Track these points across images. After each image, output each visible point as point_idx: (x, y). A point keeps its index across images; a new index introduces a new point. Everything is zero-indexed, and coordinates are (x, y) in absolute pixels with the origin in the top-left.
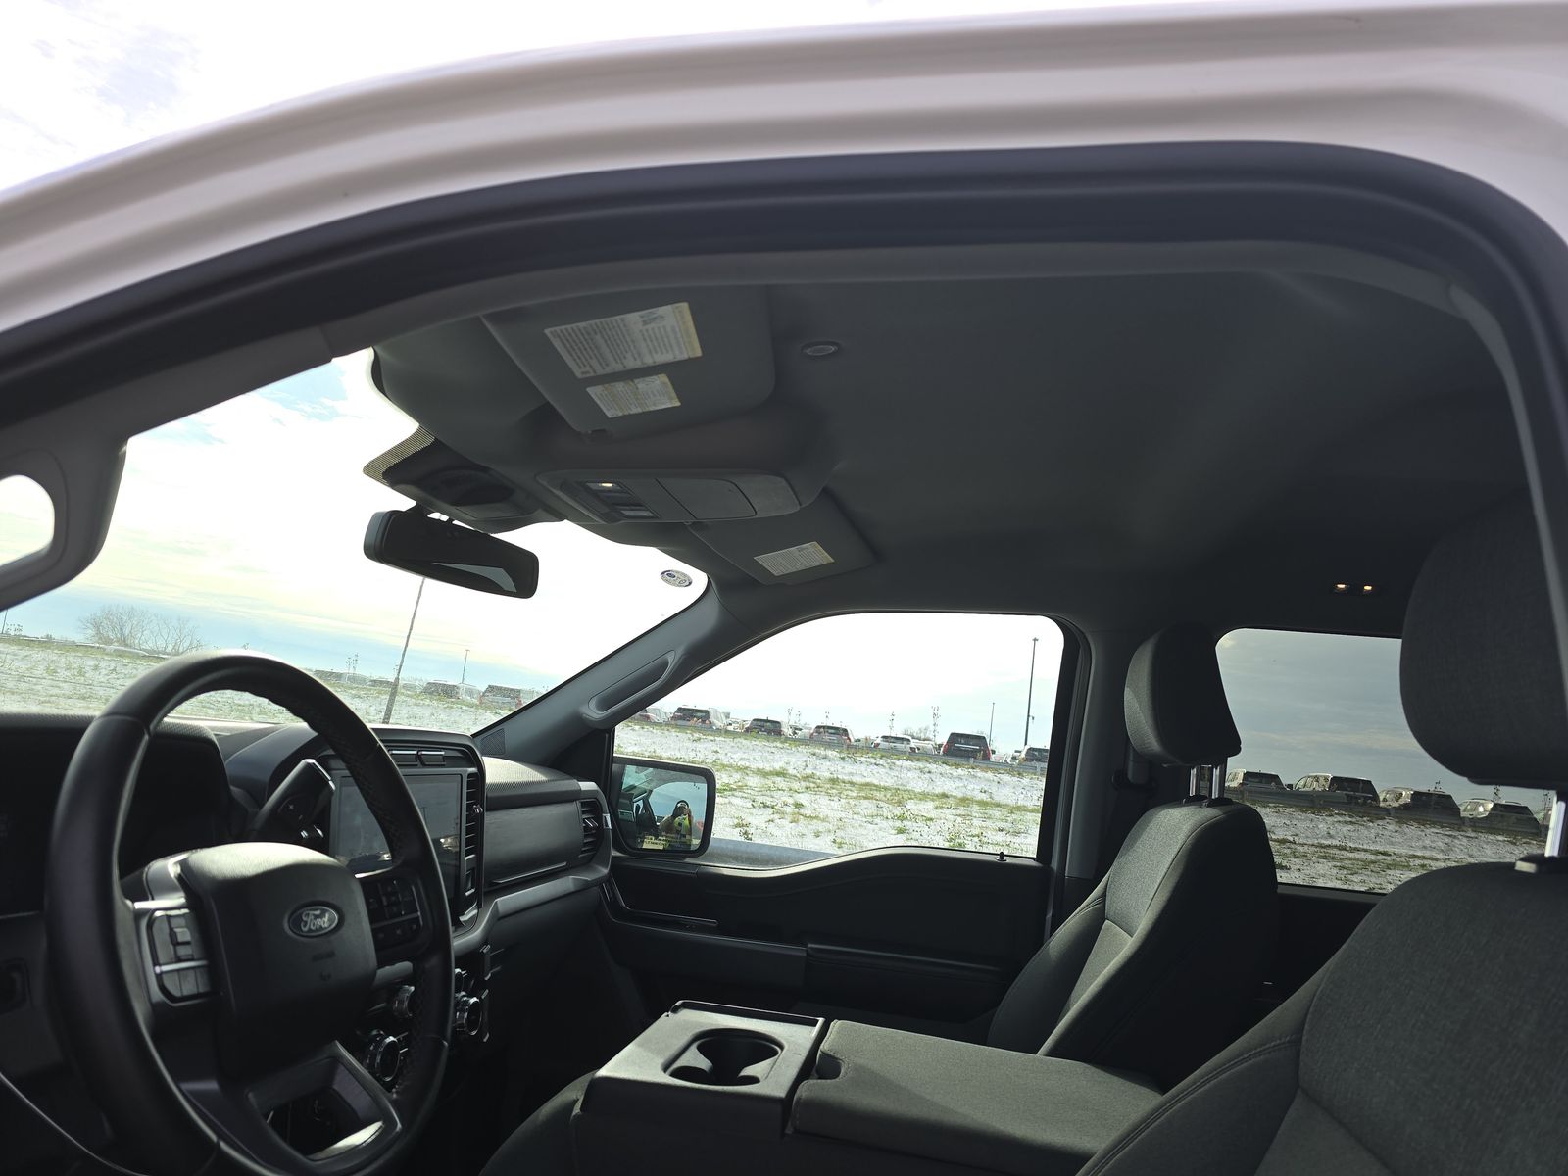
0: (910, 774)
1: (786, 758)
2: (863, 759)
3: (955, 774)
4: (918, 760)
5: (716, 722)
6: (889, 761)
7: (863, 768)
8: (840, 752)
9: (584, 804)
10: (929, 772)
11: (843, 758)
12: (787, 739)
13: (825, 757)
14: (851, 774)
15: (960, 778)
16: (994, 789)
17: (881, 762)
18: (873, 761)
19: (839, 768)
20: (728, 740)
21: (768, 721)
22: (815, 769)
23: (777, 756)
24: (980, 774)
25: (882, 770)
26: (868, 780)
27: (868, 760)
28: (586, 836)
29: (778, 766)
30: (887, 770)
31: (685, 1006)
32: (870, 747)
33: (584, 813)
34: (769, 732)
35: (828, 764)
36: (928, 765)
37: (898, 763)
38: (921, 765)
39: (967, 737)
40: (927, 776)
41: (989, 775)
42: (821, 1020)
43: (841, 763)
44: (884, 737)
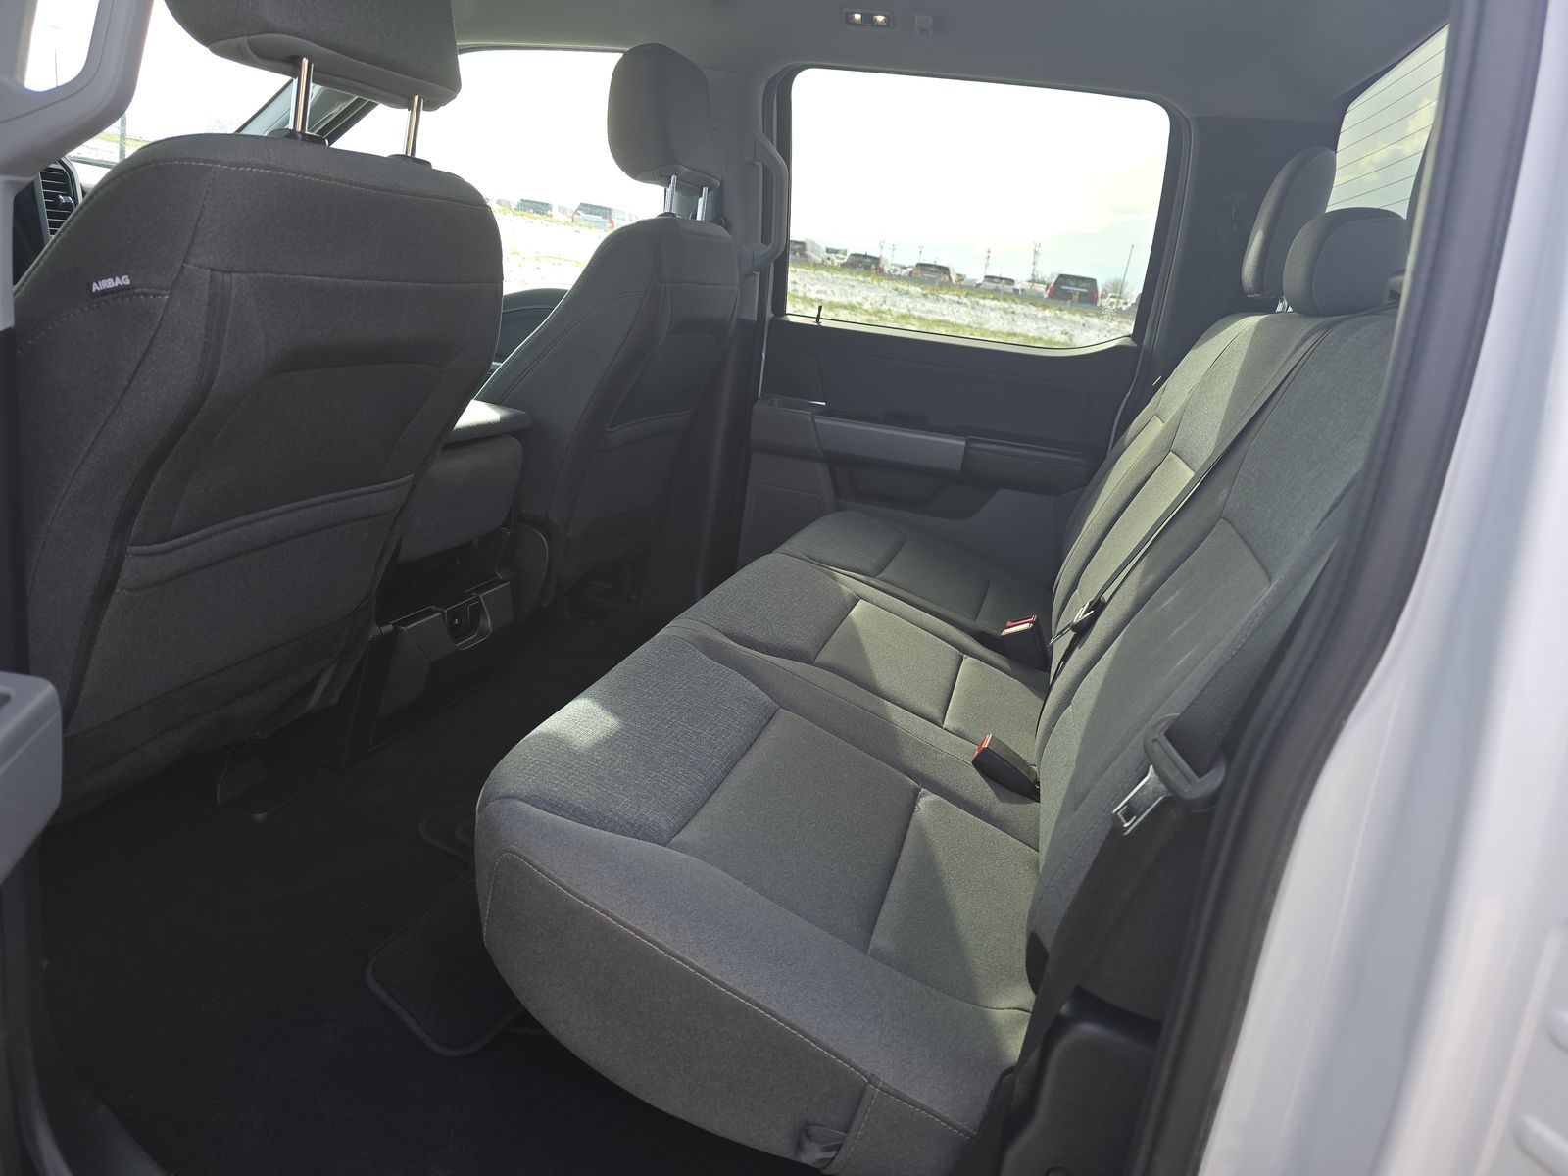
0: (992, 314)
1: (865, 293)
2: (946, 297)
3: (1040, 315)
4: (1005, 300)
5: (813, 255)
6: (973, 299)
7: (944, 305)
8: (923, 289)
10: (1013, 312)
11: (925, 295)
13: (907, 293)
14: (930, 311)
15: (1044, 319)
16: (1076, 332)
17: (965, 300)
18: (956, 299)
19: (919, 305)
20: (808, 271)
21: (866, 256)
22: (894, 305)
23: (856, 291)
24: (1067, 315)
25: (963, 309)
26: (946, 318)
27: (952, 298)
29: (854, 300)
30: (969, 309)
32: (974, 290)
34: (867, 268)
35: (908, 300)
36: (1014, 305)
37: (982, 302)
38: (1006, 305)
39: (1078, 280)
40: (1010, 316)
41: (1077, 317)
43: (923, 301)
44: (986, 277)
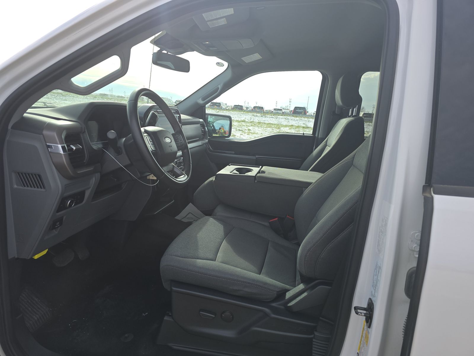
0: (282, 120)
1: (245, 117)
2: (268, 116)
3: (296, 119)
4: (285, 116)
5: (223, 106)
6: (276, 116)
7: (268, 119)
8: (261, 114)
9: (201, 125)
10: (288, 119)
11: (262, 116)
12: (245, 111)
13: (257, 116)
14: (265, 121)
15: (297, 120)
16: (307, 123)
17: (273, 117)
18: (271, 116)
19: (261, 119)
20: (227, 112)
21: (238, 106)
22: (254, 119)
23: (242, 116)
24: (303, 119)
25: (274, 119)
26: (269, 122)
27: (270, 116)
28: (202, 132)
29: (242, 119)
30: (275, 119)
31: (231, 165)
32: (270, 112)
33: (201, 127)
34: (239, 109)
35: (257, 118)
36: (288, 117)
37: (279, 117)
38: (285, 117)
39: (300, 108)
40: (287, 120)
41: (306, 119)
42: (261, 167)
43: (262, 118)
44: (274, 109)
